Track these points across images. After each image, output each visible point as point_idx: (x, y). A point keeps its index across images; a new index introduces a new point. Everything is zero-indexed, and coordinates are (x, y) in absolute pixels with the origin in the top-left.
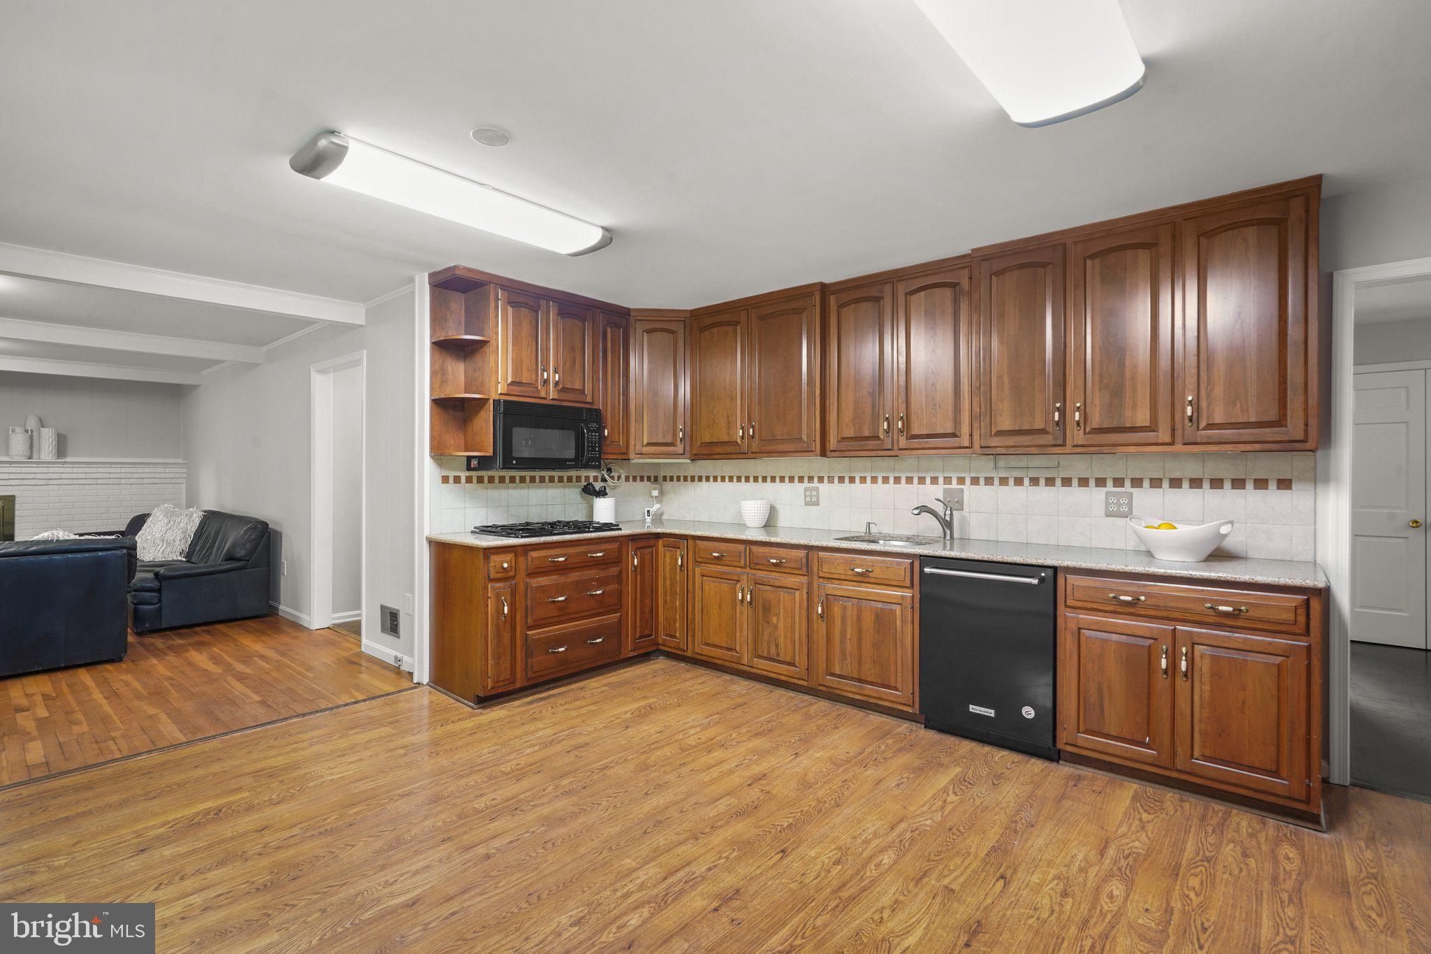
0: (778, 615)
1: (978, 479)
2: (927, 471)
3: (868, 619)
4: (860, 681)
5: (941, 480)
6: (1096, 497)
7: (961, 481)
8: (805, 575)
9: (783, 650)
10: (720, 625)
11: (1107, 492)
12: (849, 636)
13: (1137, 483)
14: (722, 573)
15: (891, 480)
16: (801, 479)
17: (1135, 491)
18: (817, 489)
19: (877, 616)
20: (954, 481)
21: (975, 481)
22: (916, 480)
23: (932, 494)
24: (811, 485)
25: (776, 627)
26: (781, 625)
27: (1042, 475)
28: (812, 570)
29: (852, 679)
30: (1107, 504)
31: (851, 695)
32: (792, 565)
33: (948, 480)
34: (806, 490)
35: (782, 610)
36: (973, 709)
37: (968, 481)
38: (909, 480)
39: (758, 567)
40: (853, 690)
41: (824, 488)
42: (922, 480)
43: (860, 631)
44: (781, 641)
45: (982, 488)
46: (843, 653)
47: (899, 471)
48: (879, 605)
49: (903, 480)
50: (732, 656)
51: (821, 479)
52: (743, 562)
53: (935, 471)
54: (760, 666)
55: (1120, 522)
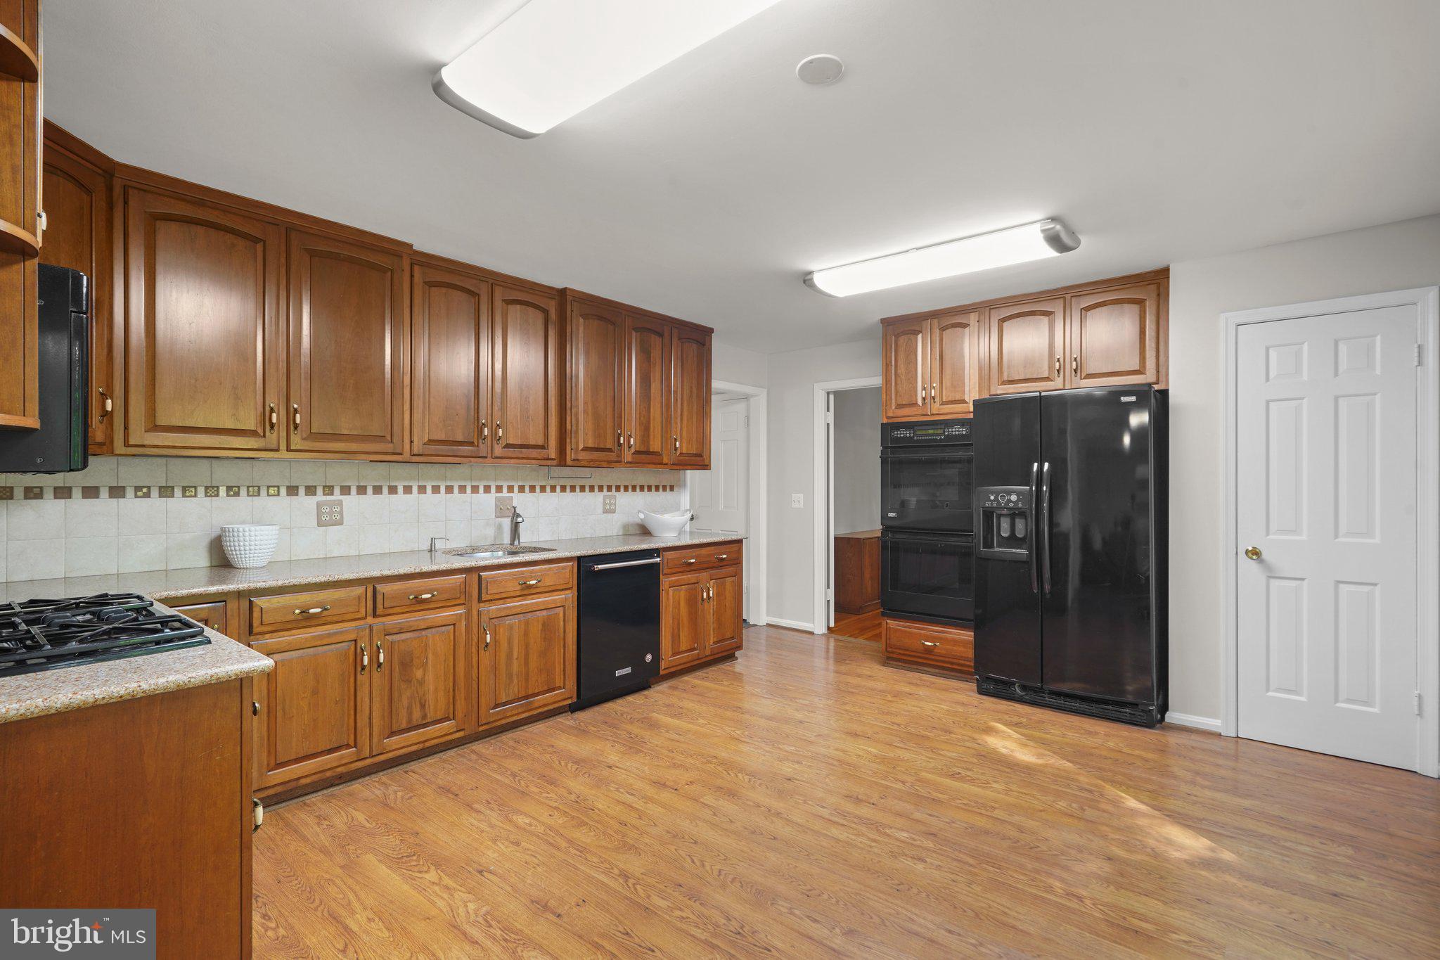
0: (424, 666)
1: (523, 487)
2: (480, 479)
3: (536, 630)
4: (526, 697)
5: (493, 489)
6: (597, 499)
7: (510, 489)
8: (463, 604)
9: (432, 707)
10: (314, 720)
11: (604, 496)
12: (515, 655)
13: (618, 489)
14: (321, 637)
15: (443, 489)
16: (311, 490)
17: (617, 494)
18: (340, 503)
19: (544, 625)
20: (505, 489)
21: (522, 489)
22: (469, 490)
23: (487, 501)
24: (329, 498)
25: (421, 683)
26: (430, 677)
27: (568, 483)
28: (471, 596)
29: (519, 699)
30: (604, 504)
31: (515, 718)
32: (446, 596)
33: (499, 489)
34: (319, 505)
35: (430, 656)
36: (618, 673)
37: (516, 489)
38: (462, 489)
39: (391, 611)
40: (520, 710)
41: (351, 502)
42: (475, 489)
43: (527, 646)
44: (430, 698)
45: (527, 495)
46: (510, 676)
47: (451, 480)
48: (545, 613)
49: (456, 490)
50: (342, 757)
51: (346, 490)
52: (363, 610)
53: (488, 480)
54: (395, 747)
55: (610, 516)
